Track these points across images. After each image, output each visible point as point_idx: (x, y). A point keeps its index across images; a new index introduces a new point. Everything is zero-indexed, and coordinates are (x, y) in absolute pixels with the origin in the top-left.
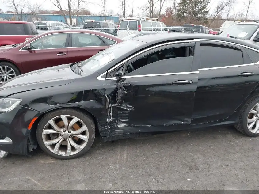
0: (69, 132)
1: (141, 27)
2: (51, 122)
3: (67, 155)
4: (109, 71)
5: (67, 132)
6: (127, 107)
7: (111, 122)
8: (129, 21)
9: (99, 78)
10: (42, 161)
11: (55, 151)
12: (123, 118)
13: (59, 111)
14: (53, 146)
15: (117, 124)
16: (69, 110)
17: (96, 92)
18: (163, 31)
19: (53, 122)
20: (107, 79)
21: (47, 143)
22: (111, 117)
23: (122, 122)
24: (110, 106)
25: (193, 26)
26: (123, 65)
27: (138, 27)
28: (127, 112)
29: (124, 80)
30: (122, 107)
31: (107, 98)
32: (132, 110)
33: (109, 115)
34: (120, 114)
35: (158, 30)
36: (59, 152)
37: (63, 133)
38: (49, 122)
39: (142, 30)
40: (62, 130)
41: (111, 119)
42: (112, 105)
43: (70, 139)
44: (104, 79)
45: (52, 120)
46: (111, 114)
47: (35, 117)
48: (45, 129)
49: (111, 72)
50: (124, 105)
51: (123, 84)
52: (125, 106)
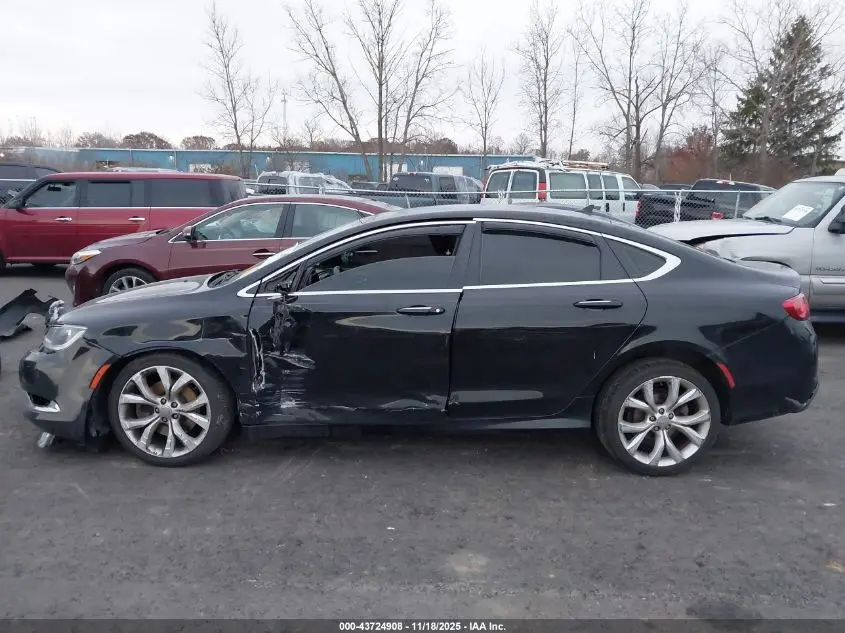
0: (173, 406)
1: (548, 188)
2: (137, 378)
3: (166, 455)
4: (264, 280)
5: (168, 404)
6: (300, 360)
7: (261, 393)
8: (512, 171)
9: (242, 293)
10: (116, 465)
11: (142, 443)
12: (294, 385)
13: (154, 356)
14: (139, 431)
15: (279, 400)
16: (173, 357)
17: (229, 321)
18: (626, 198)
19: (140, 380)
20: (258, 295)
21: (127, 424)
22: (261, 381)
23: (290, 395)
24: (260, 354)
25: (726, 186)
26: (296, 269)
27: (537, 190)
28: (300, 372)
29: (295, 299)
30: (289, 360)
31: (253, 336)
32: (313, 367)
33: (259, 374)
34: (287, 375)
35: (607, 198)
36: (150, 448)
37: (160, 406)
38: (134, 378)
39: (552, 197)
40: (159, 400)
41: (262, 386)
42: (264, 352)
43: (174, 421)
44: (253, 296)
45: (138, 374)
46: (264, 374)
47: (106, 364)
48: (124, 393)
49: (270, 281)
50: (294, 355)
51: (289, 308)
52: (294, 358)
